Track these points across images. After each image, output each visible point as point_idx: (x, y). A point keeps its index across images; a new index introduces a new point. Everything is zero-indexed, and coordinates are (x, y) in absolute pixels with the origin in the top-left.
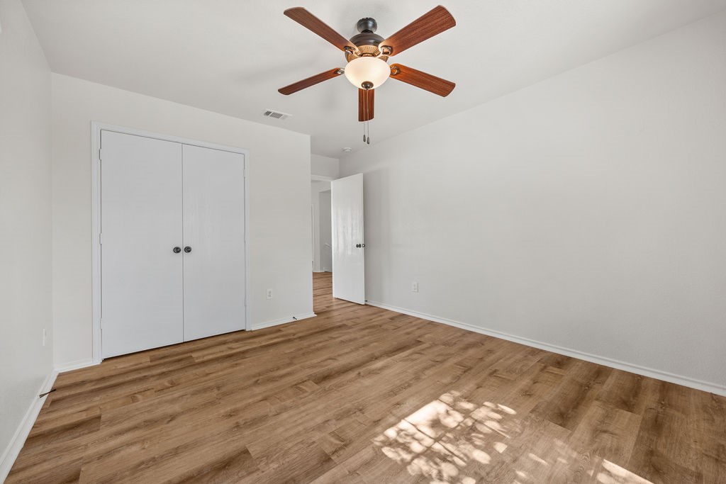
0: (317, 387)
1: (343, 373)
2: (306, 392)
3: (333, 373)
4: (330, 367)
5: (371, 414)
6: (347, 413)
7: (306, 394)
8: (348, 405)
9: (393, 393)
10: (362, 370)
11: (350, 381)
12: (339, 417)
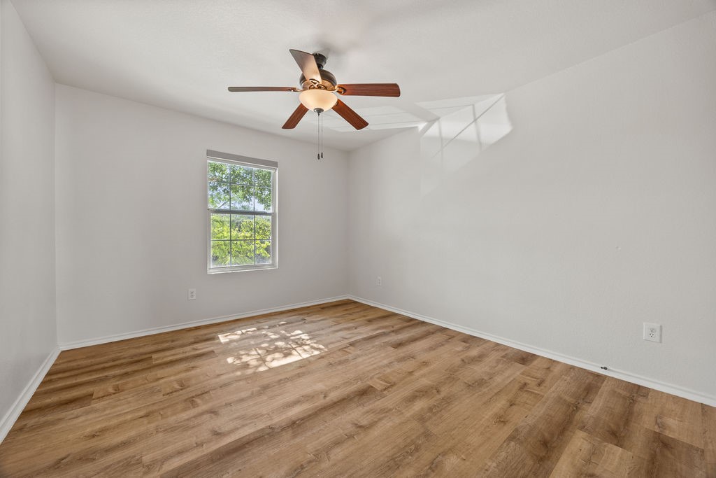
0: (370, 383)
1: (344, 399)
2: (378, 378)
3: (356, 399)
4: (362, 410)
5: (325, 362)
6: (340, 363)
7: (377, 376)
8: (340, 367)
9: (299, 376)
10: (321, 402)
11: (337, 388)
12: (347, 361)
